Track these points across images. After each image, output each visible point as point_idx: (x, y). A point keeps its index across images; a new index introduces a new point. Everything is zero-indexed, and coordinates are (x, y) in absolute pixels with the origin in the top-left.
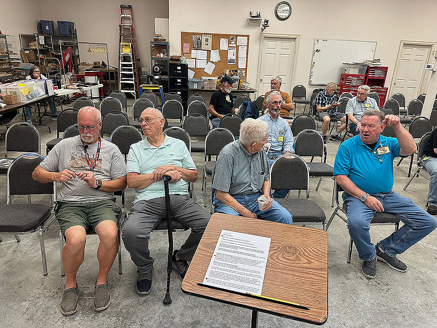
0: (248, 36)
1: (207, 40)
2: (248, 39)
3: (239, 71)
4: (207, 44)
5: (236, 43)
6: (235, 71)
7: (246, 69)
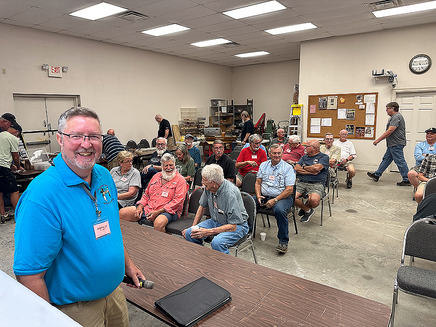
0: (377, 94)
1: (332, 101)
2: (377, 97)
3: (366, 128)
4: (333, 104)
5: (363, 101)
6: (362, 128)
7: (375, 126)
